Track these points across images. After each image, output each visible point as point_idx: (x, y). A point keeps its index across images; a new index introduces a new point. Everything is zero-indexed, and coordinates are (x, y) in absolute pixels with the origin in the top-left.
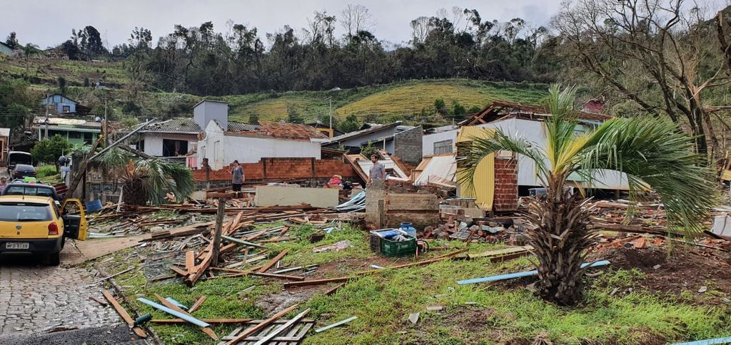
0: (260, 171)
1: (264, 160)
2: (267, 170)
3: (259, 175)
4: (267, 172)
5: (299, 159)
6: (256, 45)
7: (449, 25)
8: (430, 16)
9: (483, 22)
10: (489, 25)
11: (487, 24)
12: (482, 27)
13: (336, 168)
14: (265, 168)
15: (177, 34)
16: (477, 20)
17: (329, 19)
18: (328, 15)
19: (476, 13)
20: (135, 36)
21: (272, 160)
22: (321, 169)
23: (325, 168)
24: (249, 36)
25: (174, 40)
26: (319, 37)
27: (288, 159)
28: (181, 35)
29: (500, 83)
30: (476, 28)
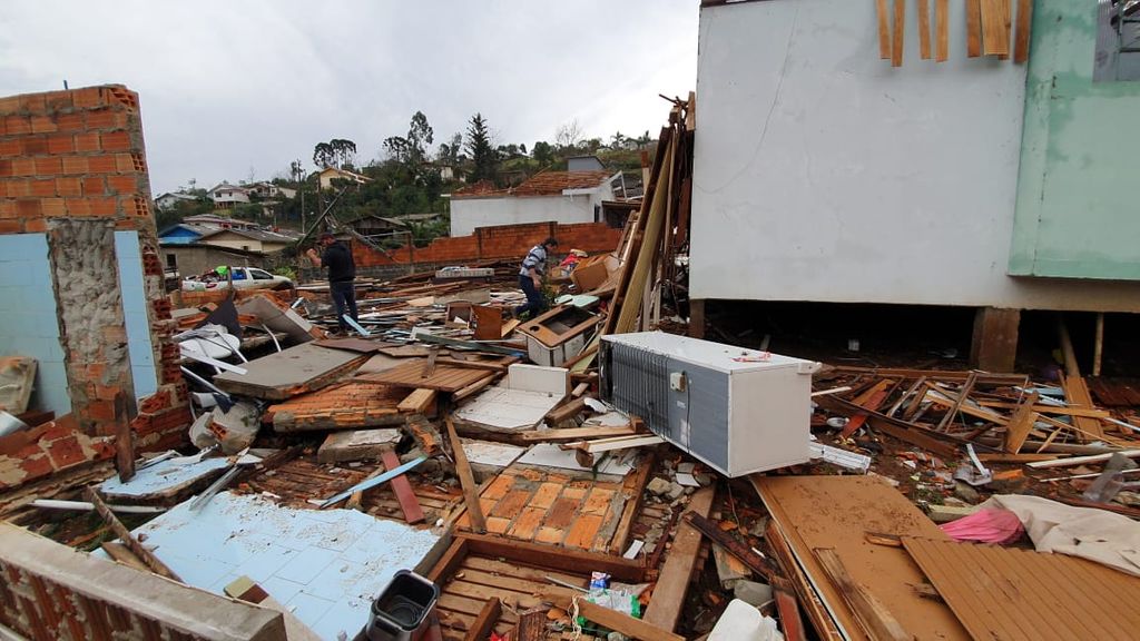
0: (474, 248)
1: (478, 230)
2: (483, 245)
3: (473, 253)
4: (484, 248)
5: (530, 225)
13: (593, 237)
14: (480, 243)
21: (490, 230)
22: (566, 240)
23: (574, 238)
27: (512, 226)
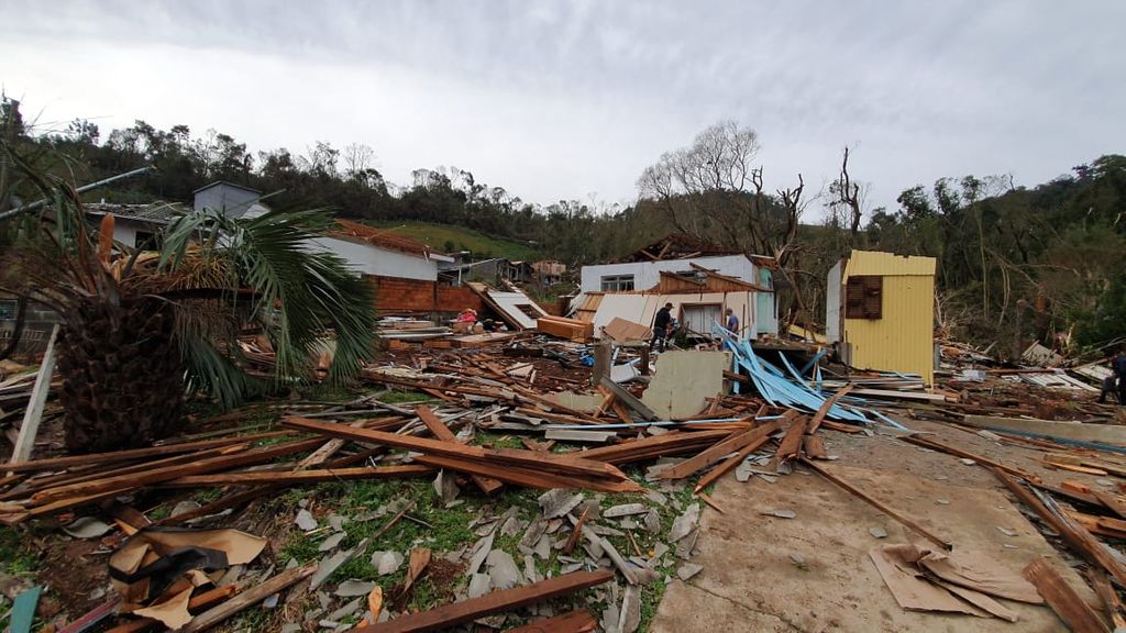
6: (246, 161)
7: (447, 181)
8: (431, 170)
9: (475, 184)
10: (480, 188)
11: (478, 186)
12: (474, 189)
15: (139, 131)
16: (471, 182)
17: (332, 152)
18: (331, 148)
19: (471, 177)
20: (75, 128)
24: (238, 150)
25: (133, 137)
26: (320, 165)
28: (144, 132)
29: (492, 236)
30: (469, 188)
